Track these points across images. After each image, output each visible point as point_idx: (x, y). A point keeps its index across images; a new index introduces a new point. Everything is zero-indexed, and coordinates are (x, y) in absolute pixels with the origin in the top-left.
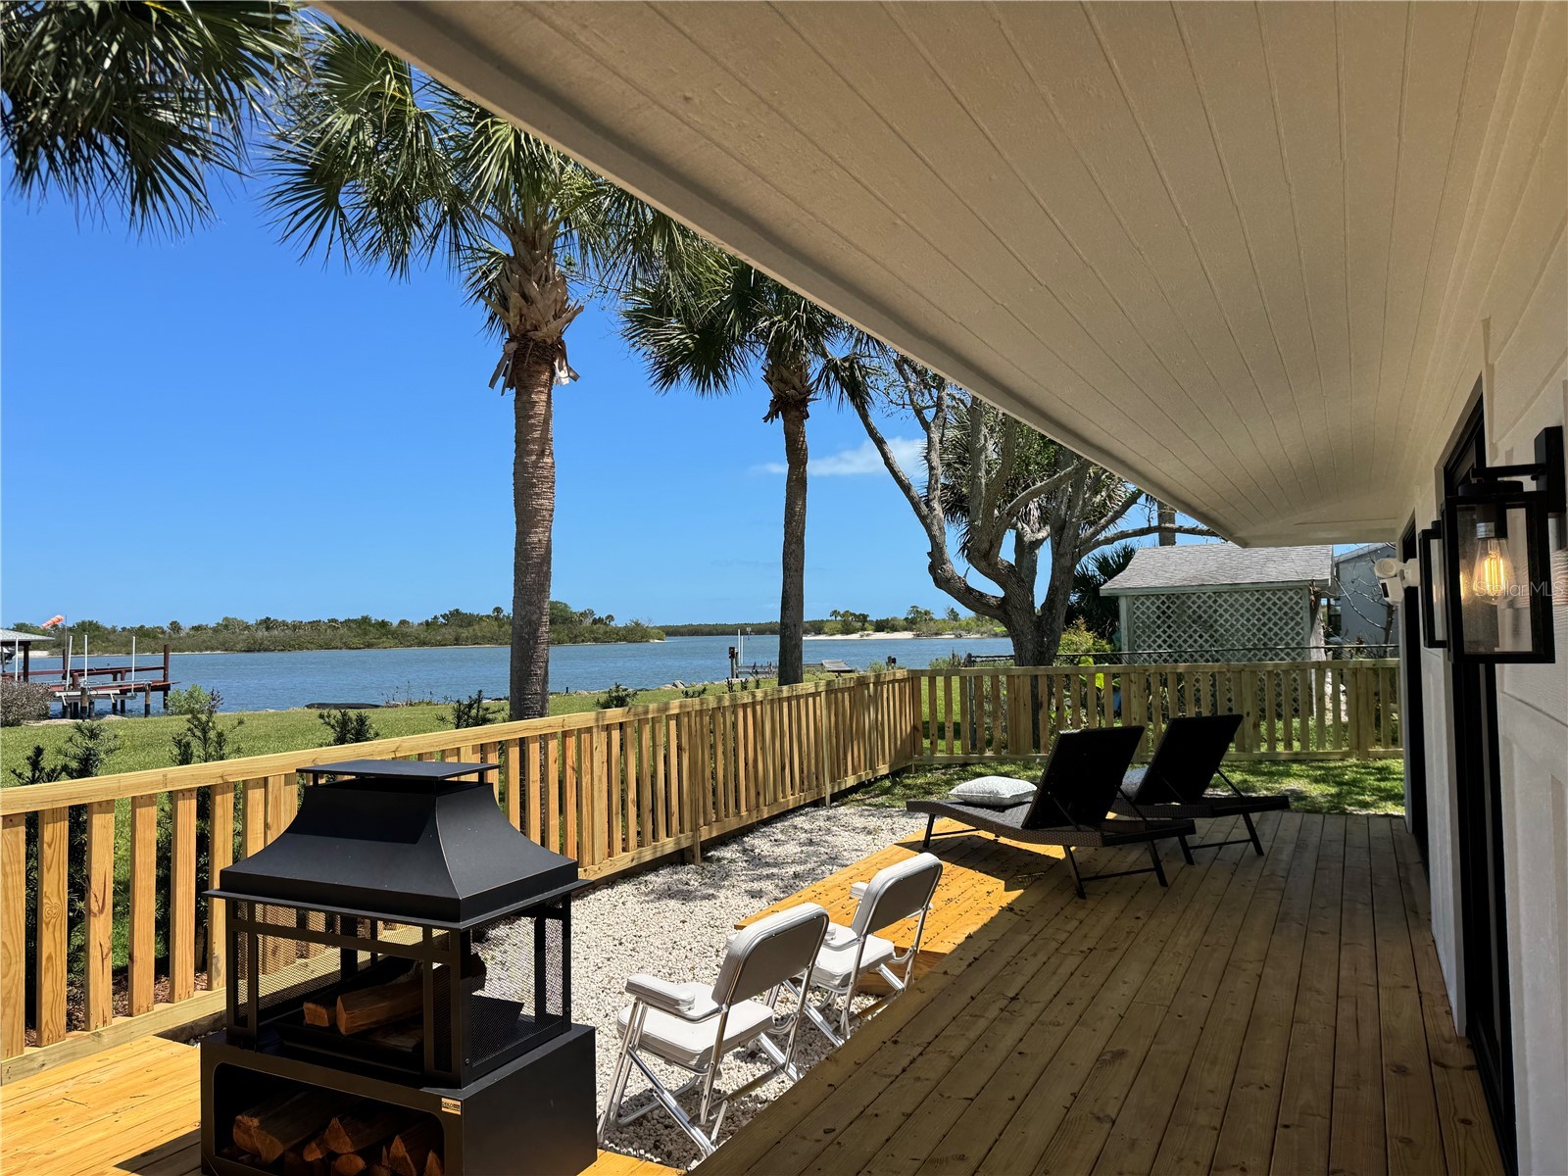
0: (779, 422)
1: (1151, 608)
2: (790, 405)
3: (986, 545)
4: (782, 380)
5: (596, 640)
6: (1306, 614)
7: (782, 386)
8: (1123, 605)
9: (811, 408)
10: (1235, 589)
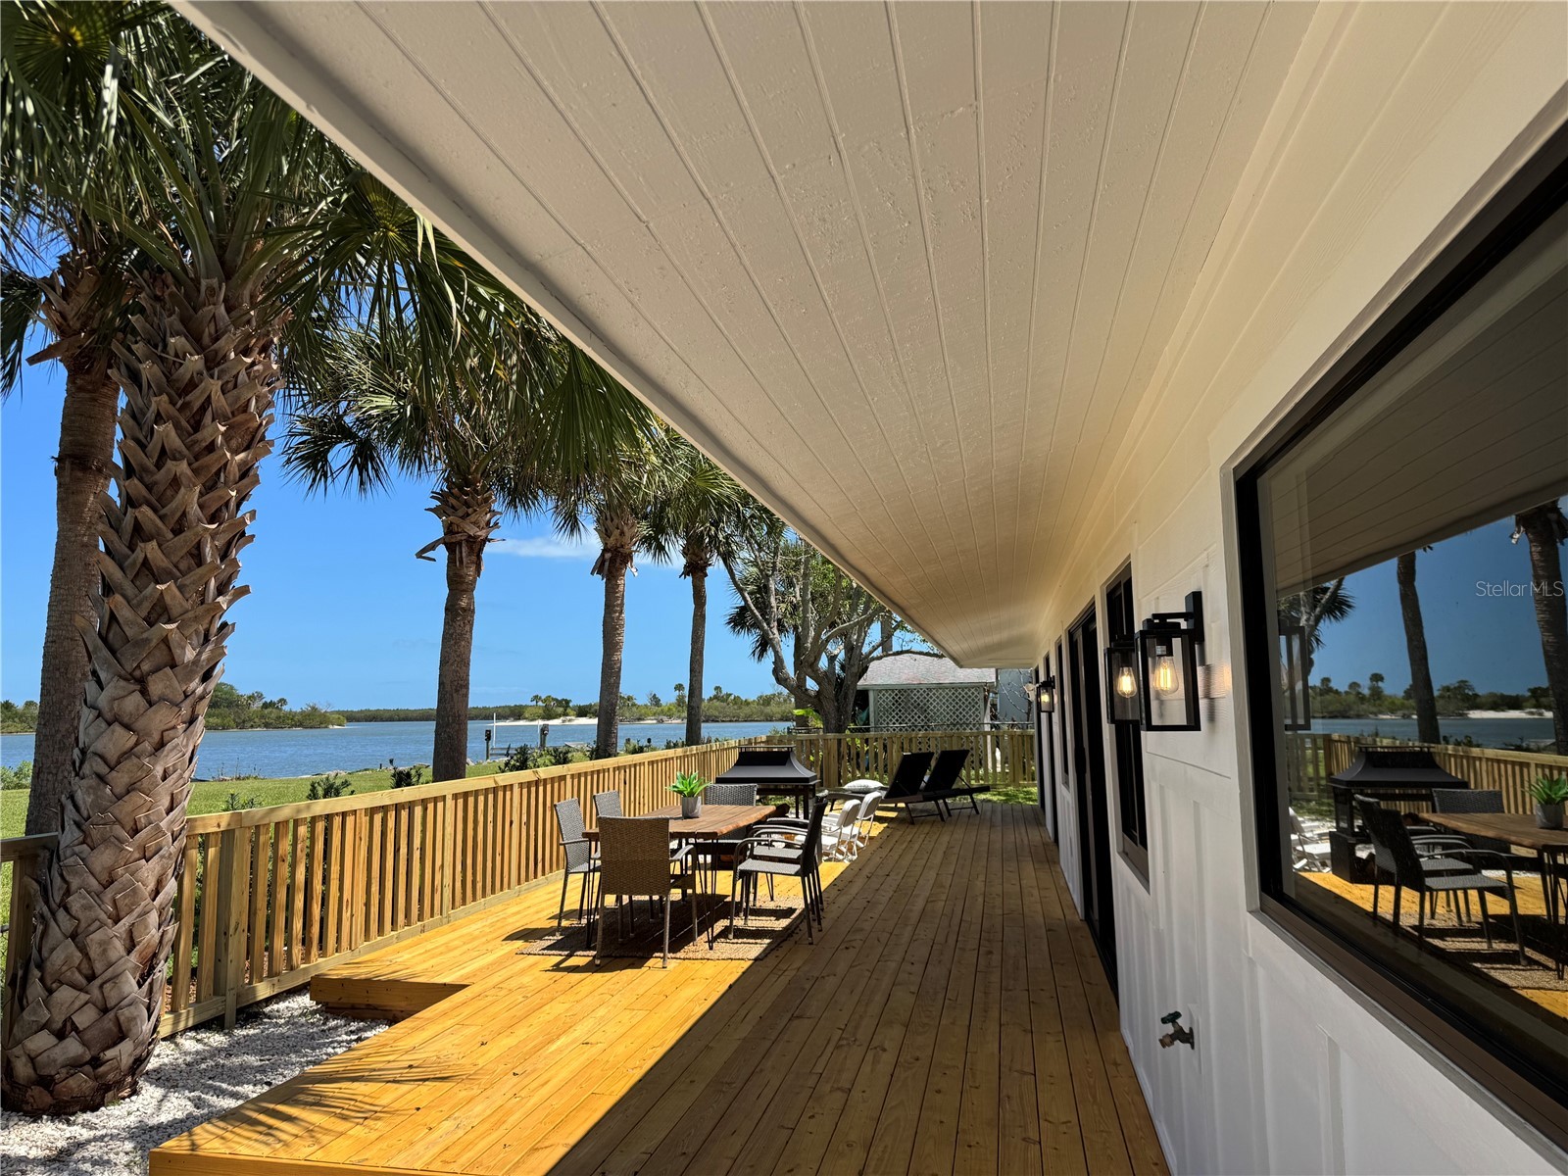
0: (689, 579)
1: (888, 698)
2: (696, 569)
3: (812, 659)
4: (694, 553)
5: (267, 726)
6: (981, 703)
7: (694, 557)
8: (871, 696)
9: (709, 570)
10: (940, 686)
